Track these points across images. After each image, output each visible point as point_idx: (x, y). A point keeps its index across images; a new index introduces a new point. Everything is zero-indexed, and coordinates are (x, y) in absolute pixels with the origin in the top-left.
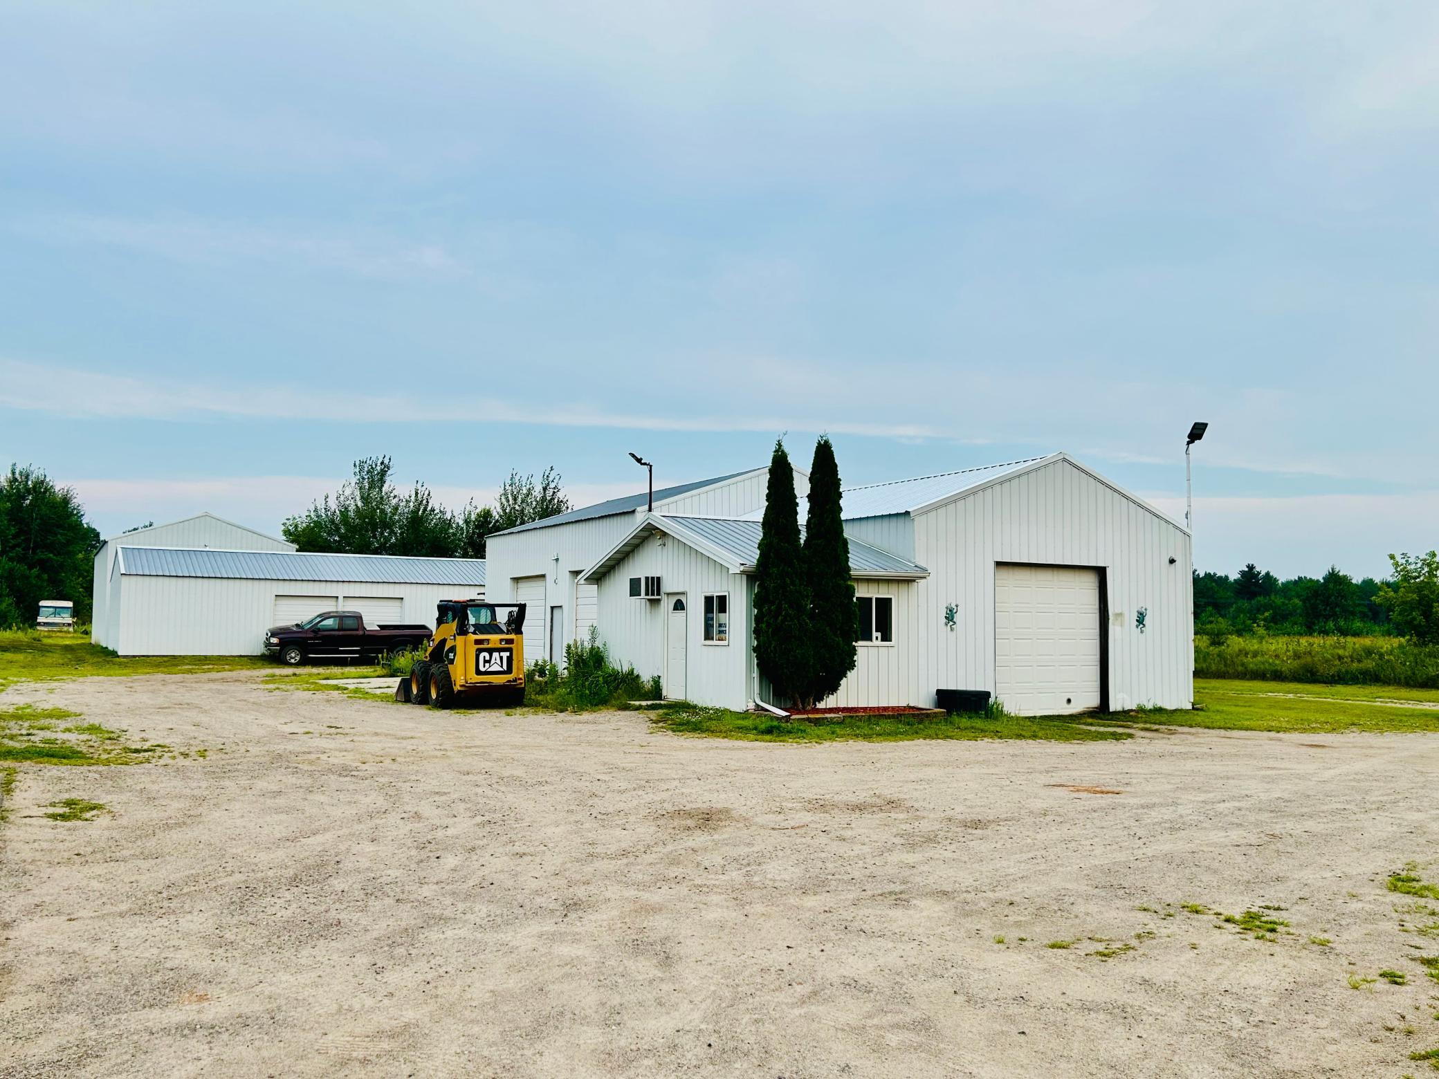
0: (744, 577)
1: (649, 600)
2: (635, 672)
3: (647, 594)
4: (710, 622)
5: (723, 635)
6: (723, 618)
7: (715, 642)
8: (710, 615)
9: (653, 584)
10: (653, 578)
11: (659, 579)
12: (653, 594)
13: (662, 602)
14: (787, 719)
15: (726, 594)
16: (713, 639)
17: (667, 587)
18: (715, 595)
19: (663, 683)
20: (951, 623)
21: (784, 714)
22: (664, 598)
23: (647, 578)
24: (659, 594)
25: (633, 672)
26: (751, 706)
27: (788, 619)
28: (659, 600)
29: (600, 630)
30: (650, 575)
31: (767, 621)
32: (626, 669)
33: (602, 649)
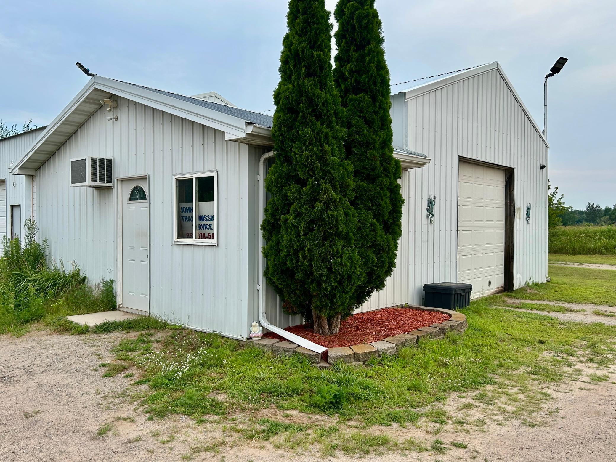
0: (245, 149)
1: (97, 188)
2: (81, 274)
3: (94, 180)
4: (187, 214)
5: (206, 231)
6: (206, 208)
7: (195, 241)
8: (185, 205)
9: (102, 168)
10: (102, 161)
11: (109, 162)
12: (102, 181)
13: (114, 191)
14: (325, 356)
15: (214, 174)
16: (190, 236)
17: (119, 172)
18: (194, 176)
19: (118, 289)
20: (431, 216)
21: (320, 349)
22: (116, 185)
23: (94, 160)
24: (110, 180)
25: (78, 273)
26: (257, 331)
27: (332, 206)
28: (110, 188)
29: (38, 224)
30: (98, 155)
31: (295, 210)
32: (69, 270)
33: (42, 246)
